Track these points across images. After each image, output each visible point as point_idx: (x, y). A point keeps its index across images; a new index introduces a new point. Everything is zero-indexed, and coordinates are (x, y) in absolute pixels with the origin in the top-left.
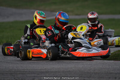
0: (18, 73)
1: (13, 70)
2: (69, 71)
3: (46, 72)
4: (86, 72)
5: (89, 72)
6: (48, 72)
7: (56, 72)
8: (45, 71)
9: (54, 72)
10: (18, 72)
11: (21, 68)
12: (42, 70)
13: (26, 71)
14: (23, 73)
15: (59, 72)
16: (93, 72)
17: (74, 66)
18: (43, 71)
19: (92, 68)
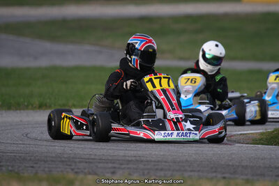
0: (78, 160)
1: (65, 156)
2: (187, 161)
3: (137, 161)
4: (223, 163)
5: (231, 163)
6: (142, 161)
7: (158, 161)
8: (134, 159)
9: (155, 161)
10: (76, 158)
11: (81, 153)
12: (127, 158)
13: (93, 157)
14: (87, 161)
15: (165, 162)
16: (237, 164)
17: (194, 152)
18: (130, 159)
19: (233, 156)
